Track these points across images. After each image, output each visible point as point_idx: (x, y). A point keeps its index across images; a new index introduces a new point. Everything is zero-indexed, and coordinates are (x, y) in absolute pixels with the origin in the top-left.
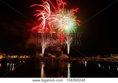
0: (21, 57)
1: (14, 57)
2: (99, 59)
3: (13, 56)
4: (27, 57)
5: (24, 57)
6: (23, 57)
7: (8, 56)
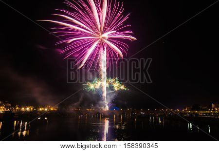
0: (41, 109)
1: (28, 109)
2: (189, 113)
3: (25, 108)
4: (52, 109)
5: (46, 110)
6: (44, 109)
7: (15, 107)
